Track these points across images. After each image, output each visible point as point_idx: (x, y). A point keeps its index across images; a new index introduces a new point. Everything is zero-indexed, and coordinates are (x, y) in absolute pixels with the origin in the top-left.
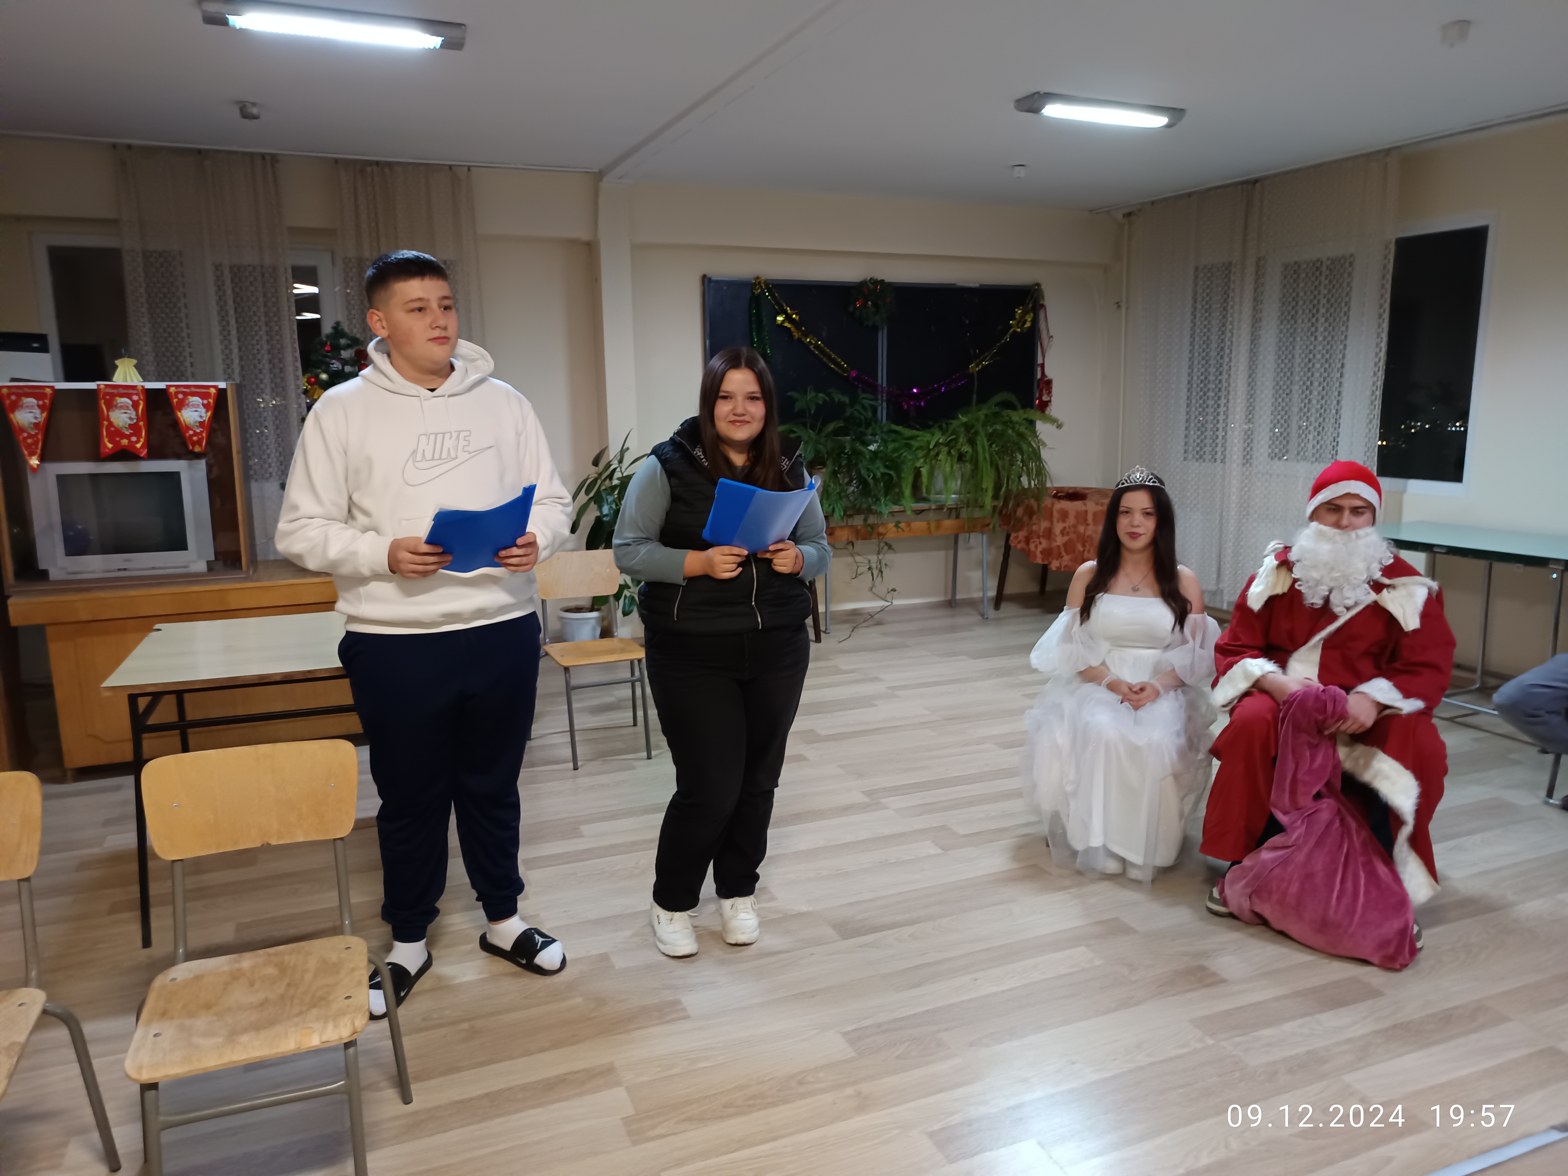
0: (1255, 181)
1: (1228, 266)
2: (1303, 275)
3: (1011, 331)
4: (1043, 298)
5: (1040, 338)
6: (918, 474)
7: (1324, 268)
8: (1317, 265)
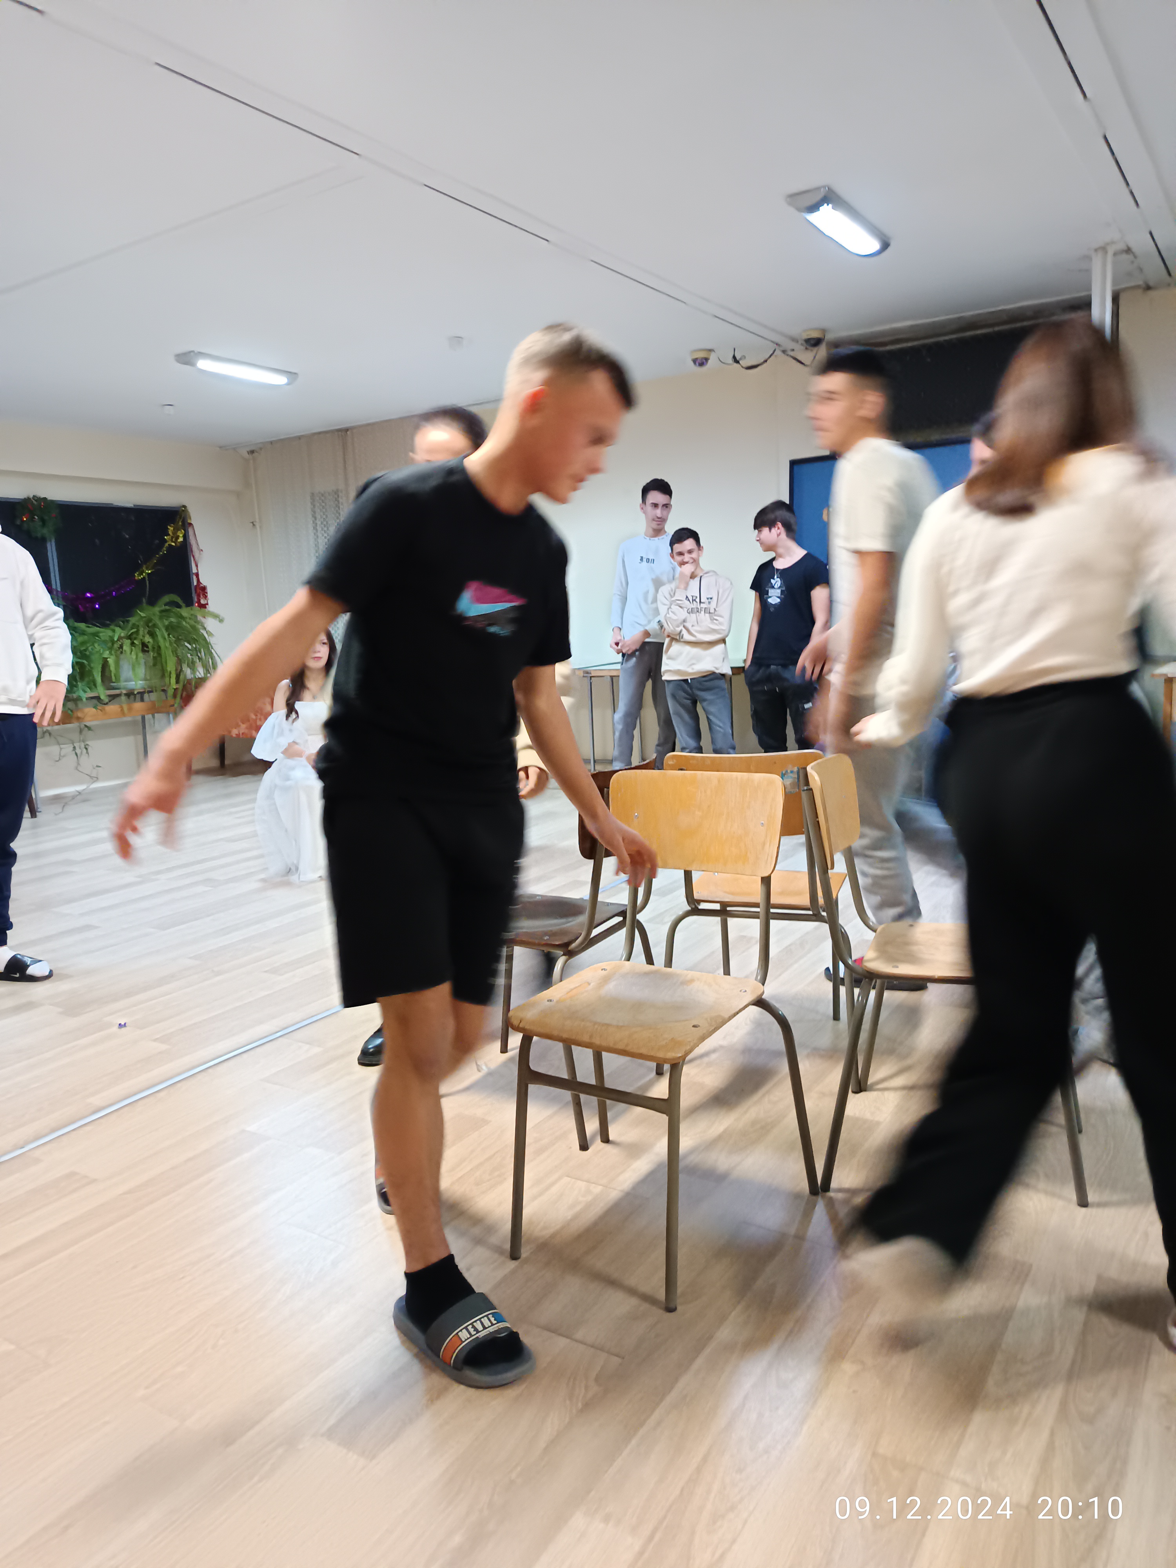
3: (167, 545)
4: (190, 519)
5: (192, 551)
6: (105, 665)
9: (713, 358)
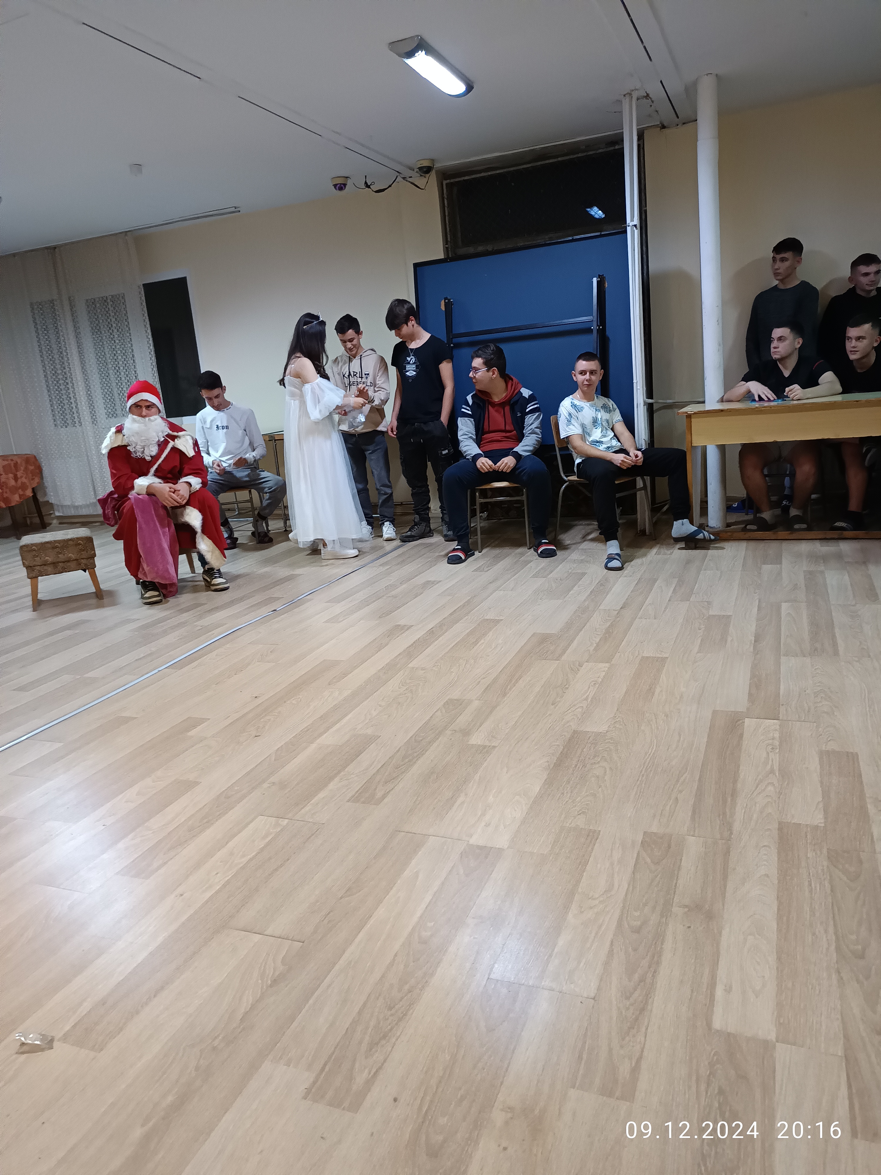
0: (55, 248)
1: (52, 301)
2: (98, 305)
7: (109, 301)
8: (104, 300)
9: (349, 183)
